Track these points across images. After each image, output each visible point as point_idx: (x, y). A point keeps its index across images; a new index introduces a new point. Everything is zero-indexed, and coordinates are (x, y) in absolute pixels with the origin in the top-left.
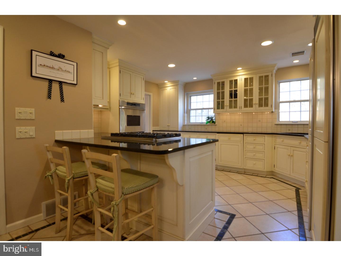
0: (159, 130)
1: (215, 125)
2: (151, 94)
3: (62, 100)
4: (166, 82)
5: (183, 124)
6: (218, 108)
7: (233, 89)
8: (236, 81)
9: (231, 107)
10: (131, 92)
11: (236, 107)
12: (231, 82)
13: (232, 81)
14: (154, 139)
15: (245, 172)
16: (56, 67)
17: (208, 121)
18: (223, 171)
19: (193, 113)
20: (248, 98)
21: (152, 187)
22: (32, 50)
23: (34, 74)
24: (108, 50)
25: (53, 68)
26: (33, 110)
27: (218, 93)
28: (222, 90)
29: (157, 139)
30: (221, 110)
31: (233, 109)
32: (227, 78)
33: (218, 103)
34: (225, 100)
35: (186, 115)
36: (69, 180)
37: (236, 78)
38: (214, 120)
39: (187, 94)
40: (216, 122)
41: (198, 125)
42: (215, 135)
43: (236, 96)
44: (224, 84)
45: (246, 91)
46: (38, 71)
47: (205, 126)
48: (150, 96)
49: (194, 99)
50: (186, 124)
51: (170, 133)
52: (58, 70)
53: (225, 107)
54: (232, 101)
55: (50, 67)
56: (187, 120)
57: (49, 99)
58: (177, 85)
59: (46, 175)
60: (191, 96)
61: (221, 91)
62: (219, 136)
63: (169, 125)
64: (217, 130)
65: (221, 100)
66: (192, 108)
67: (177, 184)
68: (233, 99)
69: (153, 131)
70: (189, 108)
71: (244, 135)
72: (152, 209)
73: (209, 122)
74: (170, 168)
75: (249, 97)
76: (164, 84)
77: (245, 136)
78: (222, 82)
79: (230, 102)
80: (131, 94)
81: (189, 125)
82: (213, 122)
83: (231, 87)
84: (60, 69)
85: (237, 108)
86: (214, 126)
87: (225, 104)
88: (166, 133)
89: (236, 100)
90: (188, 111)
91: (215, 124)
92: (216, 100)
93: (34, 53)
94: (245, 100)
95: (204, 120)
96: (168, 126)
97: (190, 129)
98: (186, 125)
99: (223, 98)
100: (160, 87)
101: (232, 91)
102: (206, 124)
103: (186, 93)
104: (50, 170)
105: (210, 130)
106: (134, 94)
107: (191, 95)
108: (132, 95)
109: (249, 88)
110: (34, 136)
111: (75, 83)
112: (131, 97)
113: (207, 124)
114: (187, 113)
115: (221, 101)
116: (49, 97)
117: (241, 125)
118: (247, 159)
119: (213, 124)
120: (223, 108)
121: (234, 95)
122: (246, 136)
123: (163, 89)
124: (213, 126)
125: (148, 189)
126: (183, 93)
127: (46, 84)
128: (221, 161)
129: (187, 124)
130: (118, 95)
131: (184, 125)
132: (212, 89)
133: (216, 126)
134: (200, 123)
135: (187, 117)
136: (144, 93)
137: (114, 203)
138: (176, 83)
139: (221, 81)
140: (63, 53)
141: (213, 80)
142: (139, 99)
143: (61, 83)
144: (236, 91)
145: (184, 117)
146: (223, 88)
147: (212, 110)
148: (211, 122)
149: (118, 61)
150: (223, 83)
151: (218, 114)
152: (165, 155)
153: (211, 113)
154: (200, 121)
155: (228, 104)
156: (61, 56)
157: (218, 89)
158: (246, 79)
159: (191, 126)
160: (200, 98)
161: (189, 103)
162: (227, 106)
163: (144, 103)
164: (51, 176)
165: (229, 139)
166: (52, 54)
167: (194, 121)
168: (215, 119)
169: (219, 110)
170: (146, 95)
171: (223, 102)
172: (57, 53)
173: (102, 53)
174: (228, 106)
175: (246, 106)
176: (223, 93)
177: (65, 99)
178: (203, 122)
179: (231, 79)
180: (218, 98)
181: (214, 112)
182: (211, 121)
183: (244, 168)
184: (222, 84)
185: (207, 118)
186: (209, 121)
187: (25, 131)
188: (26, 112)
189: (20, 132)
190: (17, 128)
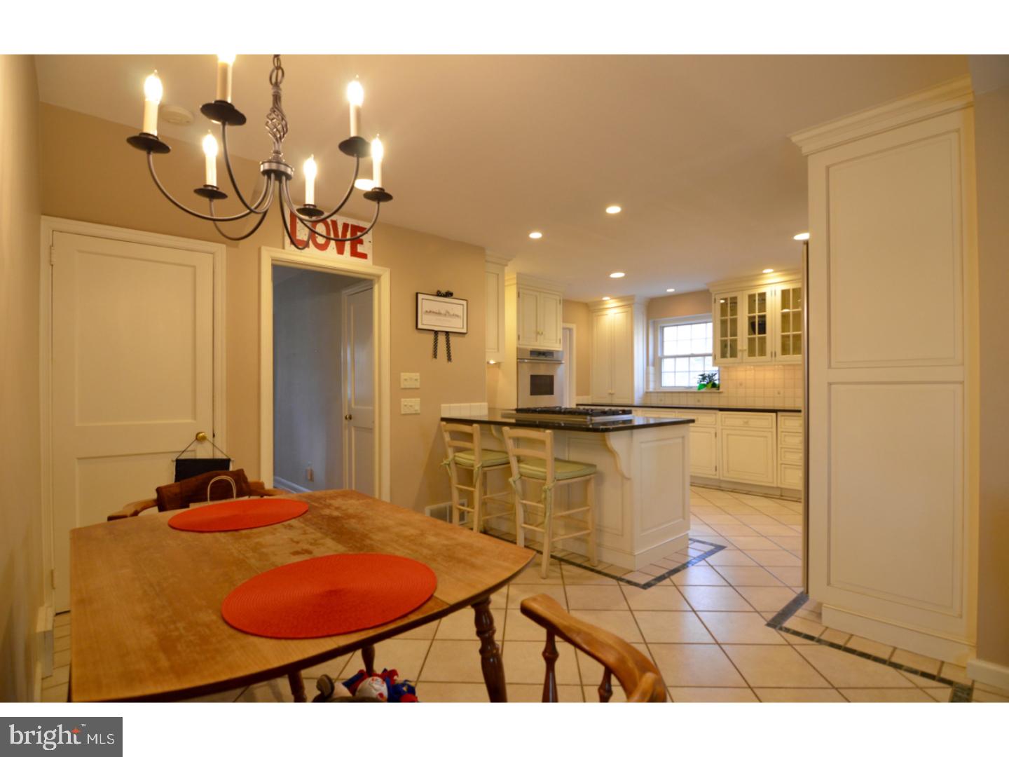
0: (590, 402)
1: (720, 393)
2: (573, 326)
3: (449, 359)
4: (605, 299)
5: (645, 390)
6: (723, 355)
7: (757, 314)
8: (763, 296)
9: (751, 352)
10: (537, 330)
11: (763, 352)
12: (752, 297)
13: (754, 295)
14: (588, 418)
15: (782, 496)
16: (443, 312)
17: (702, 383)
18: (732, 491)
19: (667, 365)
20: (791, 333)
21: (588, 477)
22: (417, 294)
23: (420, 326)
24: (506, 268)
25: (439, 314)
26: (416, 375)
27: (724, 323)
28: (731, 315)
29: (593, 418)
30: (729, 360)
31: (757, 358)
32: (742, 290)
33: (724, 345)
34: (739, 338)
35: (651, 369)
36: (478, 468)
37: (761, 290)
38: (717, 382)
39: (654, 322)
40: (721, 387)
41: (679, 392)
42: (714, 415)
43: (763, 329)
44: (736, 303)
45: (785, 317)
46: (426, 321)
47: (697, 395)
48: (570, 330)
49: (670, 333)
50: (651, 388)
51: (613, 408)
52: (445, 315)
53: (739, 354)
54: (754, 339)
55: (436, 313)
56: (655, 381)
57: (434, 359)
58: (629, 305)
59: (442, 464)
60: (663, 327)
61: (729, 317)
62: (723, 416)
63: (613, 392)
64: (723, 404)
65: (729, 338)
66: (666, 353)
67: (623, 477)
68: (757, 336)
69: (577, 405)
70: (659, 355)
71: (779, 414)
72: (588, 508)
73: (705, 385)
74: (611, 452)
75: (793, 331)
76: (601, 302)
77: (782, 416)
78: (731, 299)
79: (751, 341)
80: (538, 333)
81: (658, 393)
82: (714, 385)
83: (751, 309)
84: (447, 314)
85: (765, 355)
86: (717, 395)
87: (739, 347)
88: (607, 409)
89: (764, 339)
90: (656, 362)
91: (718, 389)
92: (719, 338)
93: (420, 296)
94: (785, 339)
95: (694, 382)
96: (611, 394)
97: (661, 400)
98: (651, 392)
99: (734, 333)
100: (592, 309)
101: (754, 317)
102: (699, 389)
103: (650, 321)
104: (447, 457)
105: (706, 403)
106: (542, 333)
107: (663, 325)
108: (539, 336)
109: (793, 312)
110: (419, 412)
111: (464, 331)
112: (537, 340)
113: (702, 390)
114: (654, 365)
115: (731, 340)
116: (435, 355)
117: (779, 393)
118: (785, 468)
119: (714, 390)
120: (734, 355)
121: (758, 326)
122: (783, 418)
123: (600, 313)
124: (713, 395)
125: (583, 478)
126: (645, 320)
127: (432, 336)
128: (728, 471)
129: (655, 389)
130: (515, 337)
131: (647, 393)
132: (710, 311)
133: (721, 395)
134: (685, 387)
135: (655, 374)
136: (561, 325)
137: (546, 487)
138: (628, 301)
139: (729, 296)
140: (451, 291)
141: (711, 294)
142: (552, 341)
143: (447, 333)
144: (764, 317)
145: (647, 373)
146: (734, 311)
147: (710, 359)
148: (710, 385)
149: (515, 276)
150: (734, 302)
151: (725, 367)
152: (606, 434)
153: (709, 367)
154: (686, 384)
155: (746, 347)
156: (449, 295)
157: (723, 312)
158: (785, 293)
159: (662, 394)
160: (684, 331)
161: (659, 342)
162: (742, 351)
163: (561, 349)
164: (449, 465)
165: (747, 423)
166: (439, 294)
167: (672, 384)
168: (719, 379)
169: (724, 360)
170: (564, 329)
171: (734, 343)
172: (444, 291)
173: (498, 275)
174: (745, 350)
175: (785, 350)
176: (734, 322)
177: (452, 358)
178: (691, 385)
179: (752, 292)
180: (724, 334)
181: (715, 364)
182: (710, 383)
183: (779, 485)
184: (731, 303)
185: (701, 377)
186: (705, 383)
187: (410, 404)
188: (410, 378)
189: (406, 406)
190: (403, 400)
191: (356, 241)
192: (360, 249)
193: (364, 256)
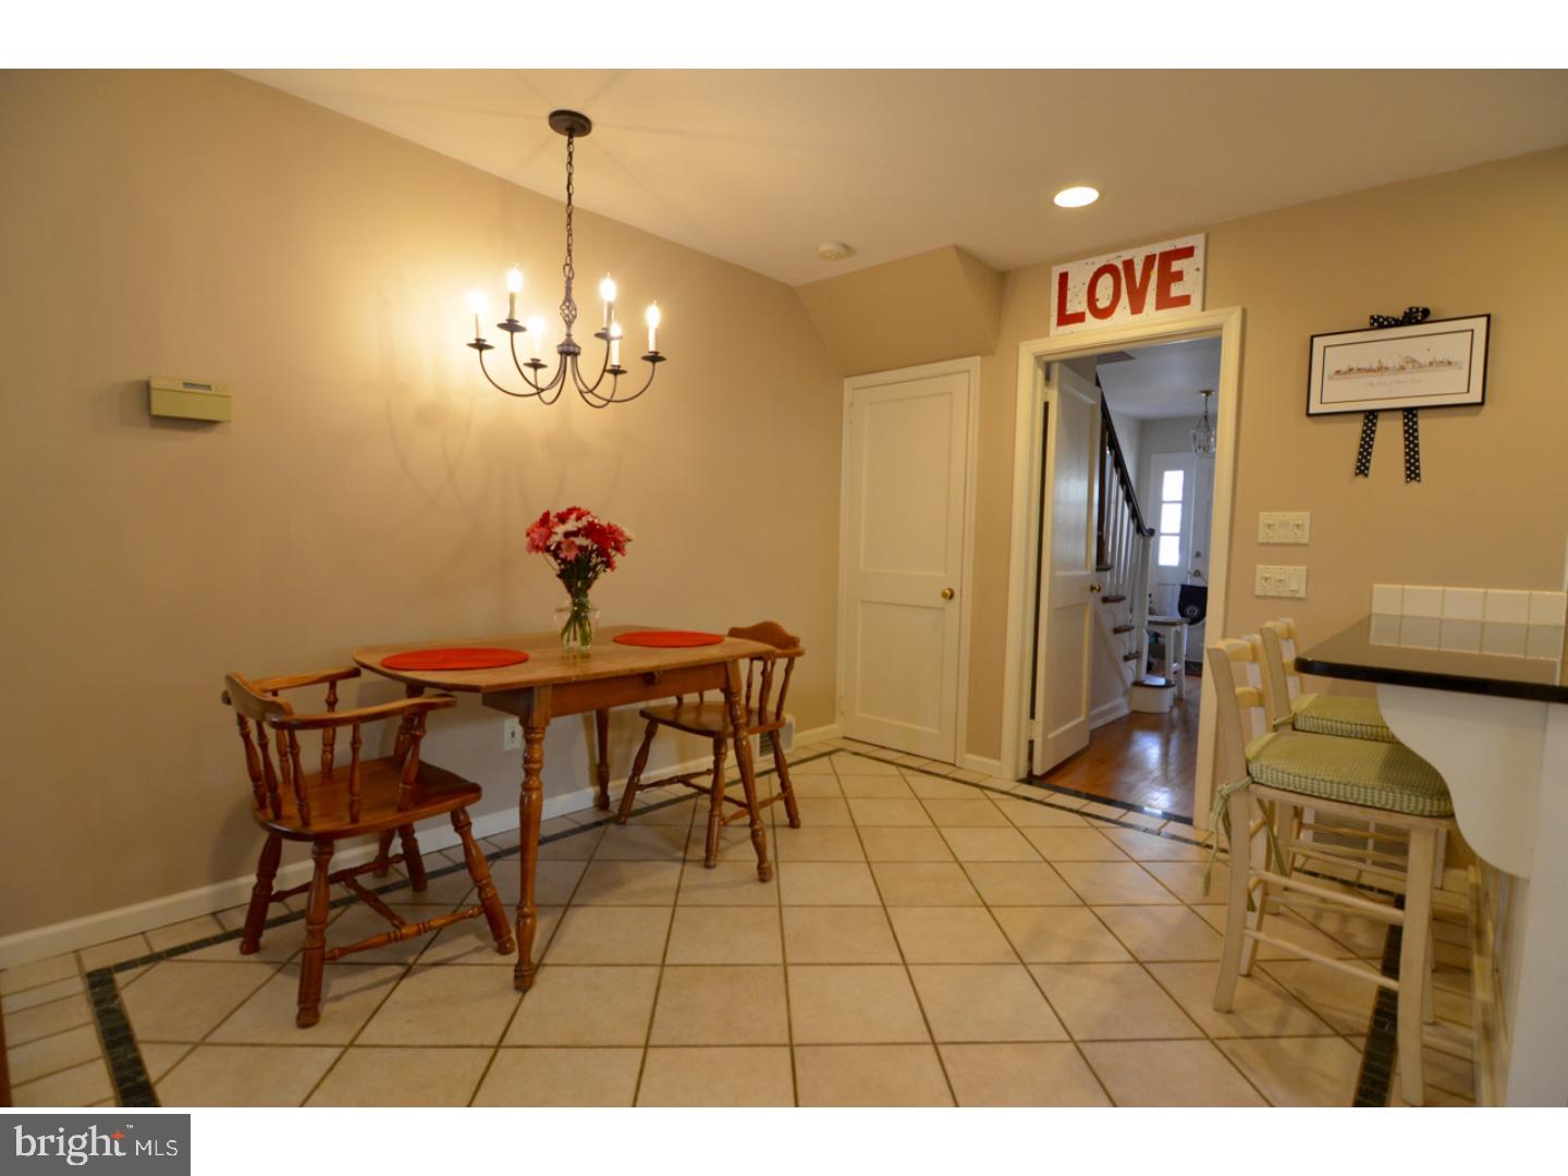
3: (1413, 471)
16: (1393, 362)
22: (1312, 338)
23: (1317, 407)
25: (1381, 369)
26: (1304, 517)
46: (1334, 394)
52: (1402, 368)
55: (1369, 370)
57: (1360, 478)
84: (1407, 365)
93: (1320, 343)
110: (1302, 594)
111: (1476, 398)
116: (1362, 468)
127: (1355, 426)
143: (1410, 413)
156: (1416, 317)
166: (1379, 323)
172: (1397, 312)
177: (1423, 471)
187: (1278, 577)
188: (1284, 523)
189: (1266, 579)
190: (1260, 567)
191: (1169, 278)
192: (1176, 290)
193: (1184, 300)
